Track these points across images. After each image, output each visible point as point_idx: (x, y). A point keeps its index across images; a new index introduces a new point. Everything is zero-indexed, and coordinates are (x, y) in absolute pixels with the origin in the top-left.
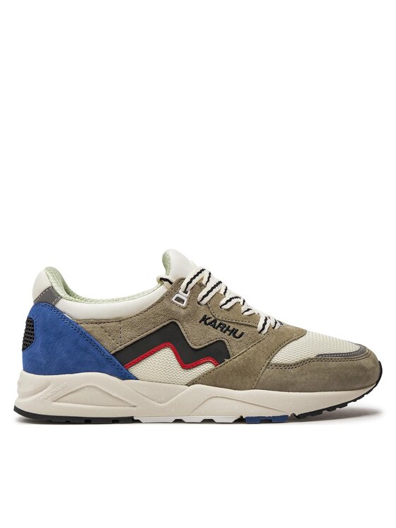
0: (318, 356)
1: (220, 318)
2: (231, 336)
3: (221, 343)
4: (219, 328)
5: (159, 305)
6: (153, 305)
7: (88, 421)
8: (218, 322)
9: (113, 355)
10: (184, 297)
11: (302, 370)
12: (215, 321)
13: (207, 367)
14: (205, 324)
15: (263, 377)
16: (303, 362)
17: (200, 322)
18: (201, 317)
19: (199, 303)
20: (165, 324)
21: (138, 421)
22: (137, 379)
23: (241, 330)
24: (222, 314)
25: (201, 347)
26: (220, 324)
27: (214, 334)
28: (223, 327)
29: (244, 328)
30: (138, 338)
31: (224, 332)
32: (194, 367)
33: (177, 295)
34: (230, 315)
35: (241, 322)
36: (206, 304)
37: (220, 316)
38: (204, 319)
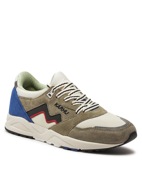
0: (95, 127)
1: (62, 105)
2: (64, 113)
3: (59, 115)
4: (60, 109)
5: (42, 96)
6: (41, 96)
7: (19, 135)
8: (61, 107)
9: (26, 112)
10: (52, 94)
11: (86, 132)
12: (60, 106)
13: (54, 123)
14: (56, 106)
15: (70, 132)
16: (88, 129)
17: (54, 105)
18: (55, 104)
19: (56, 97)
20: (43, 104)
21: (34, 139)
22: (34, 123)
23: (69, 111)
24: (63, 103)
25: (53, 115)
26: (62, 107)
27: (58, 111)
28: (62, 109)
29: (70, 110)
30: (34, 107)
31: (62, 111)
32: (50, 123)
33: (50, 93)
34: (67, 105)
35: (69, 108)
36: (59, 98)
37: (63, 104)
38: (56, 104)
